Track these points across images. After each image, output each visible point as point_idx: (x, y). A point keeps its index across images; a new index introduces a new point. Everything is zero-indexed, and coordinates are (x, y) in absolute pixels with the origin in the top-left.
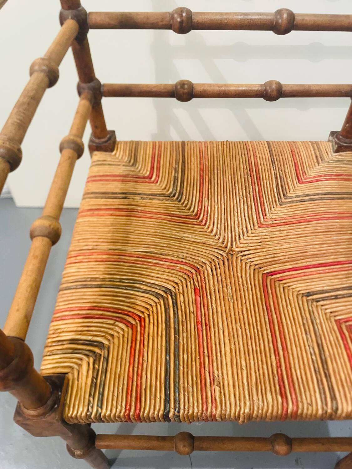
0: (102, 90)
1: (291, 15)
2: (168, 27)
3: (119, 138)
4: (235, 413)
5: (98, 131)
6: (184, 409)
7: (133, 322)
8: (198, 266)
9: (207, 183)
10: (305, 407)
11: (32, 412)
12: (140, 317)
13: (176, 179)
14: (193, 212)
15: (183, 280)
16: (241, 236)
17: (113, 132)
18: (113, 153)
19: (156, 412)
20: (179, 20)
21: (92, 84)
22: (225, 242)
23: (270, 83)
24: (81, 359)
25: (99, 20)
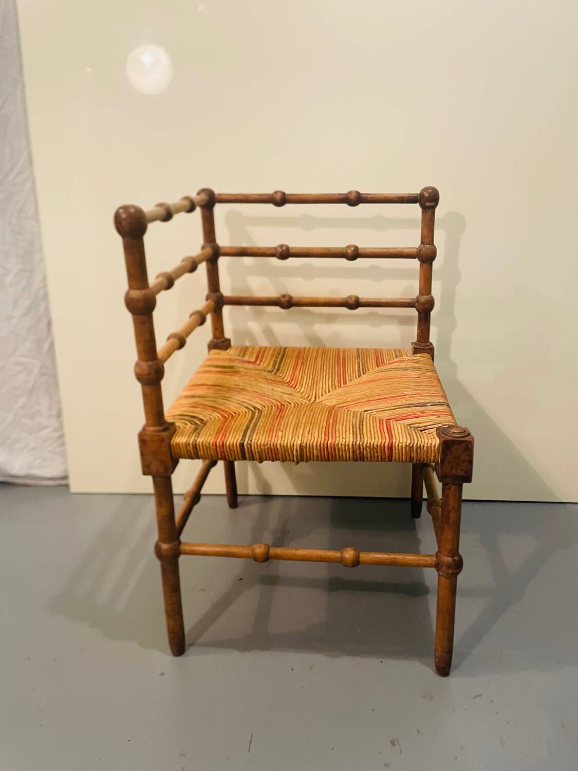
0: (224, 300)
1: (356, 248)
2: (273, 255)
3: (232, 343)
4: (291, 443)
5: (217, 332)
6: (255, 439)
7: (227, 416)
8: (283, 403)
9: (300, 364)
10: (341, 440)
11: (152, 429)
12: (232, 415)
13: (276, 362)
14: (286, 380)
15: (270, 406)
16: (324, 394)
17: (229, 340)
18: (227, 351)
19: (235, 441)
20: (280, 251)
21: (217, 294)
22: (310, 397)
23: (350, 297)
24: (186, 424)
25: (227, 251)
